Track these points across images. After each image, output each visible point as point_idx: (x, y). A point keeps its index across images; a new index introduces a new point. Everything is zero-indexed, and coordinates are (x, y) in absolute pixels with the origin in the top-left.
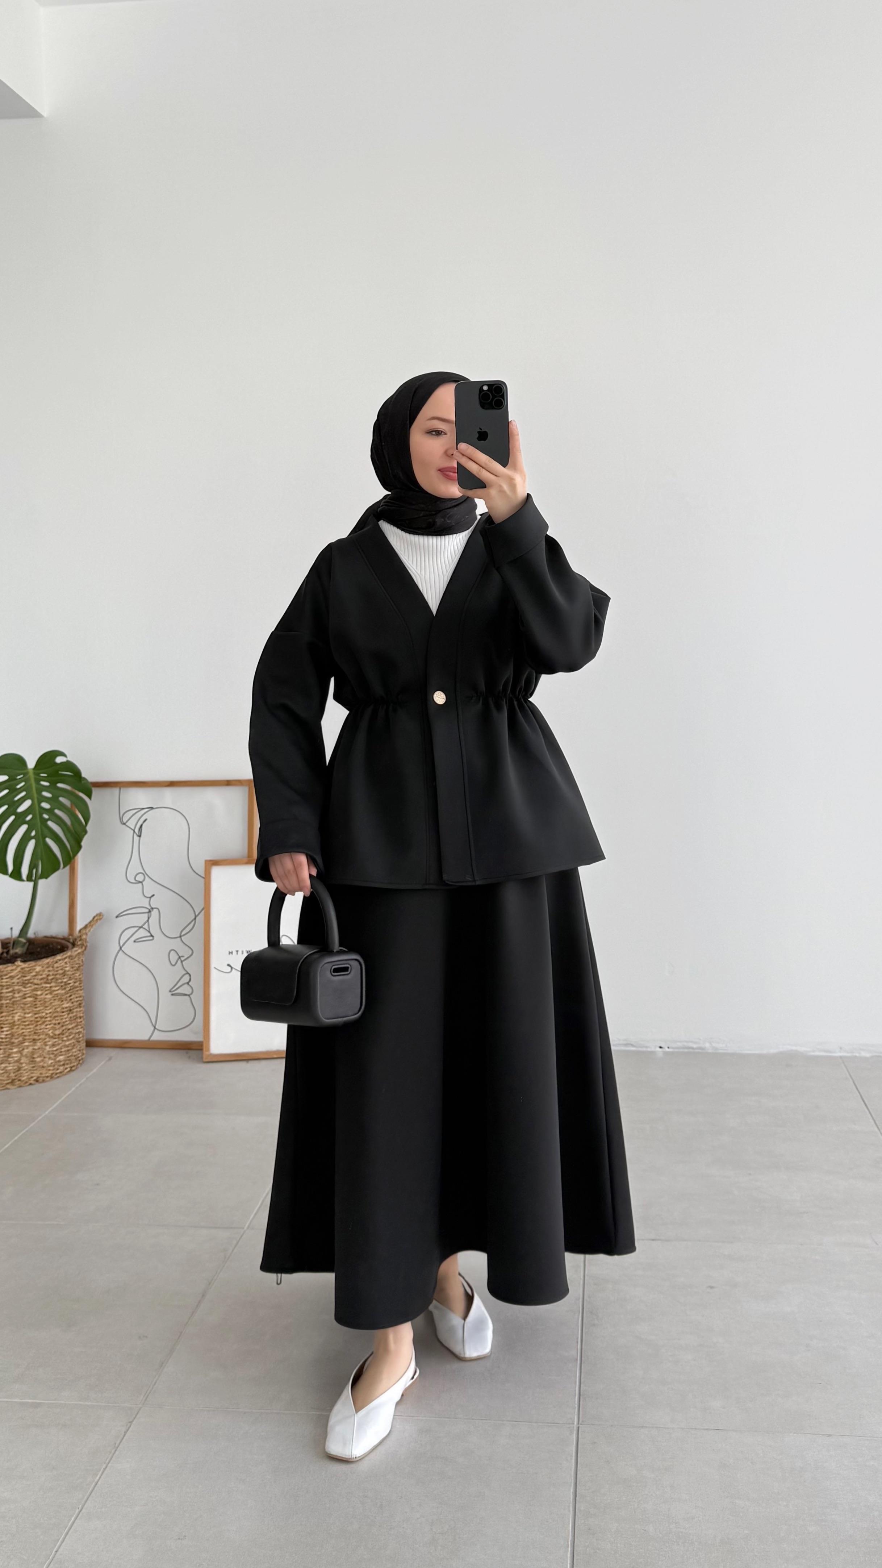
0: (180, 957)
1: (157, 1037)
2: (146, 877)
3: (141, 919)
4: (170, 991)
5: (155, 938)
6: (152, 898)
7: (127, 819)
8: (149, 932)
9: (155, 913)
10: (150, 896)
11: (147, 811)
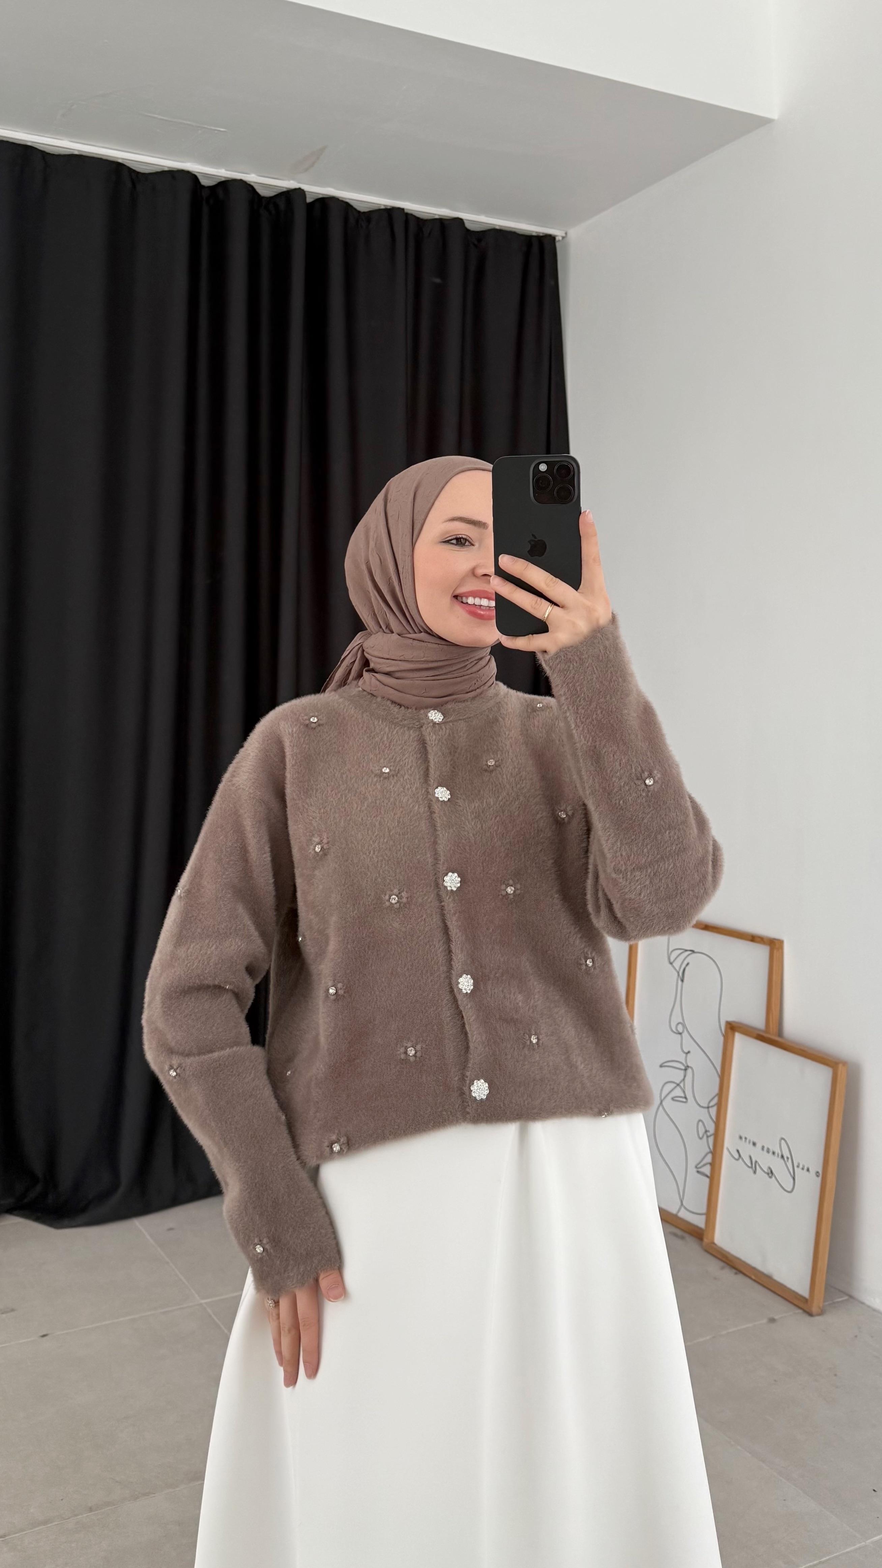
0: (706, 1131)
1: (683, 1214)
2: (685, 1030)
3: (678, 1076)
4: (696, 1167)
5: (689, 1100)
6: (689, 1055)
8: (684, 1092)
9: (689, 1071)
10: (686, 1051)
11: (689, 955)
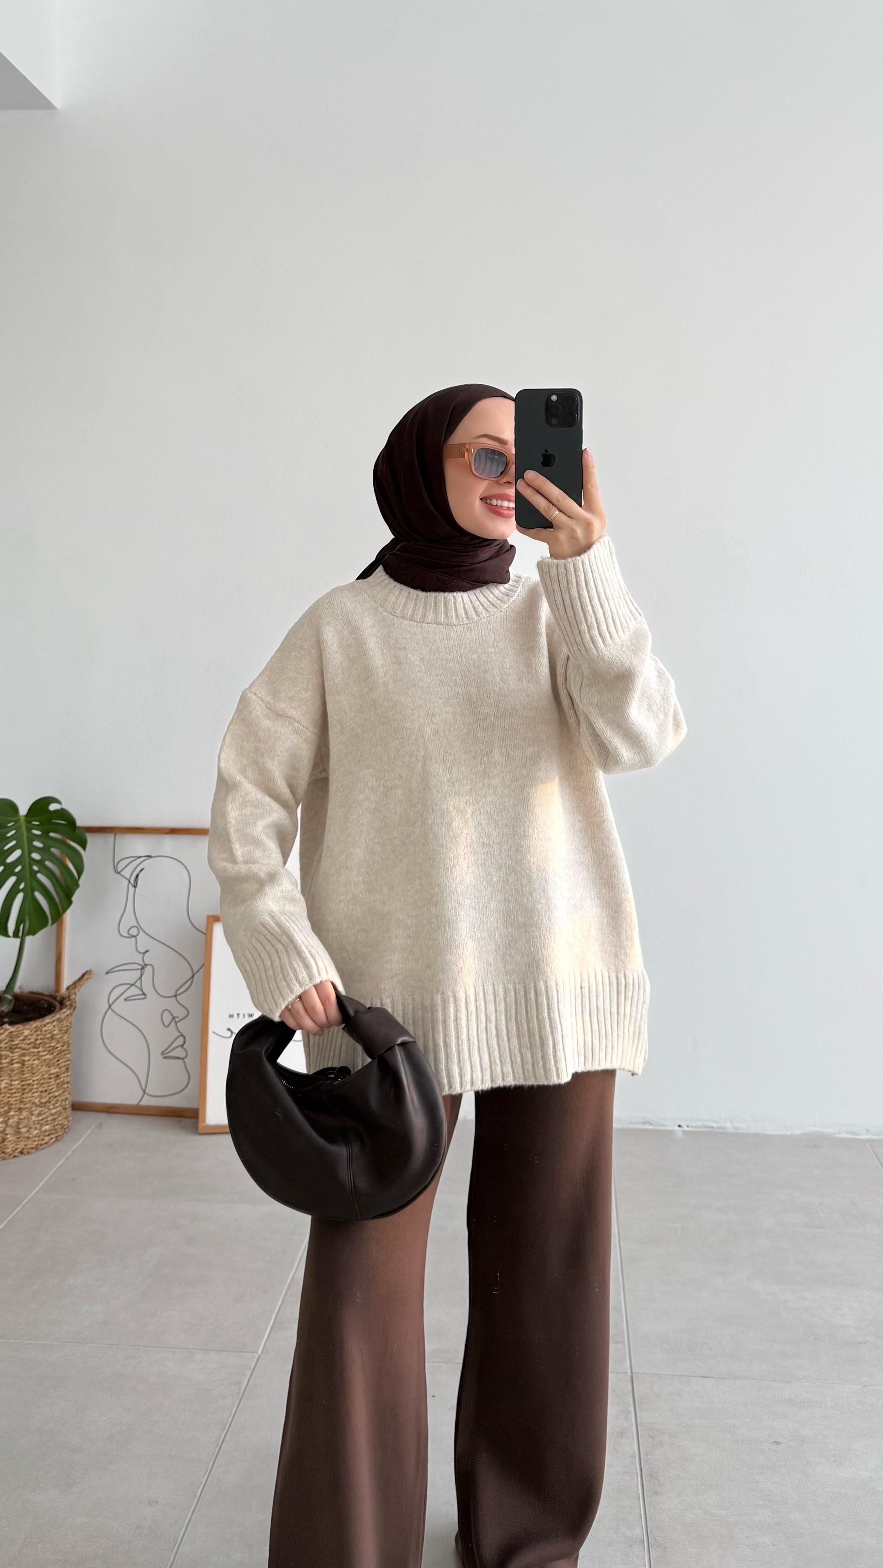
0: (174, 1018)
1: (147, 1101)
2: (141, 931)
3: (134, 976)
4: (162, 1054)
5: (148, 996)
6: (146, 954)
7: (122, 868)
8: (141, 990)
9: (148, 970)
10: (143, 951)
11: (145, 860)
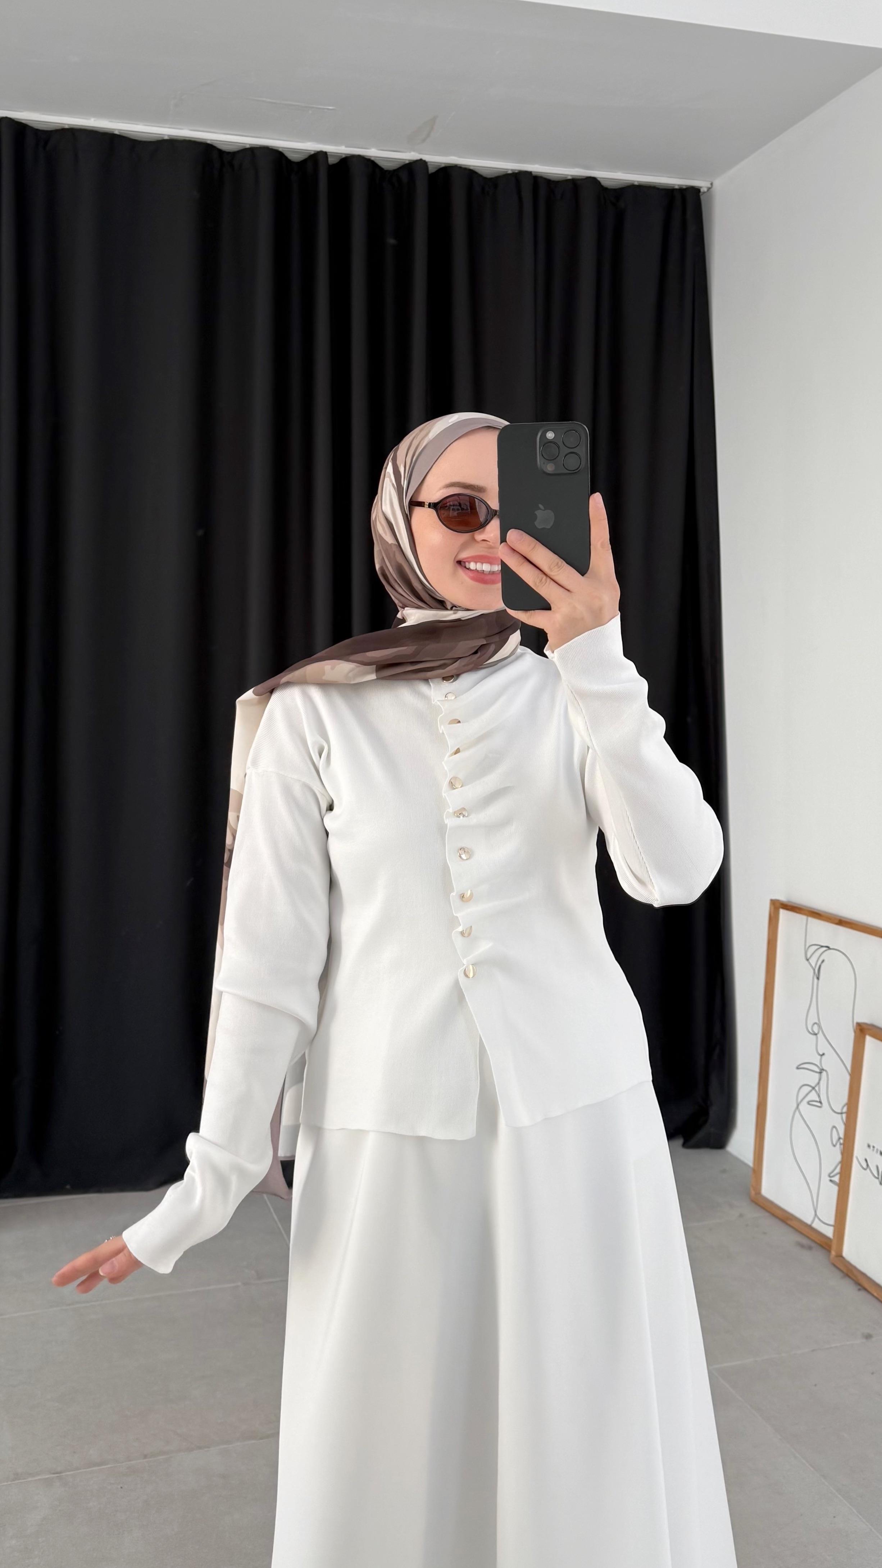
0: (839, 1138)
1: (817, 1225)
2: (821, 1032)
3: (813, 1079)
4: (830, 1176)
5: (823, 1105)
6: (823, 1057)
7: (810, 955)
8: (819, 1096)
9: (824, 1073)
10: (821, 1053)
11: (824, 951)
